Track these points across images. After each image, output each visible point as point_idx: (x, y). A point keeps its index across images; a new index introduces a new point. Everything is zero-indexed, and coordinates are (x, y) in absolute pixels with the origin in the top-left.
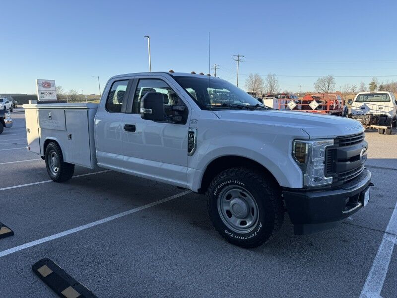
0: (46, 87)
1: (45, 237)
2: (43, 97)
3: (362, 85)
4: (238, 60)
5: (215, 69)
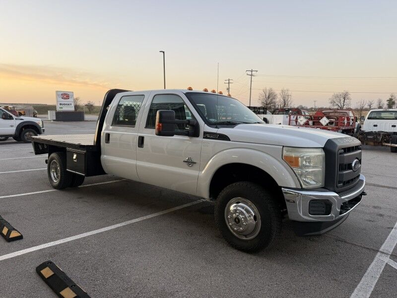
0: (65, 99)
1: (50, 241)
2: (62, 108)
3: (380, 102)
4: (252, 75)
5: (229, 83)
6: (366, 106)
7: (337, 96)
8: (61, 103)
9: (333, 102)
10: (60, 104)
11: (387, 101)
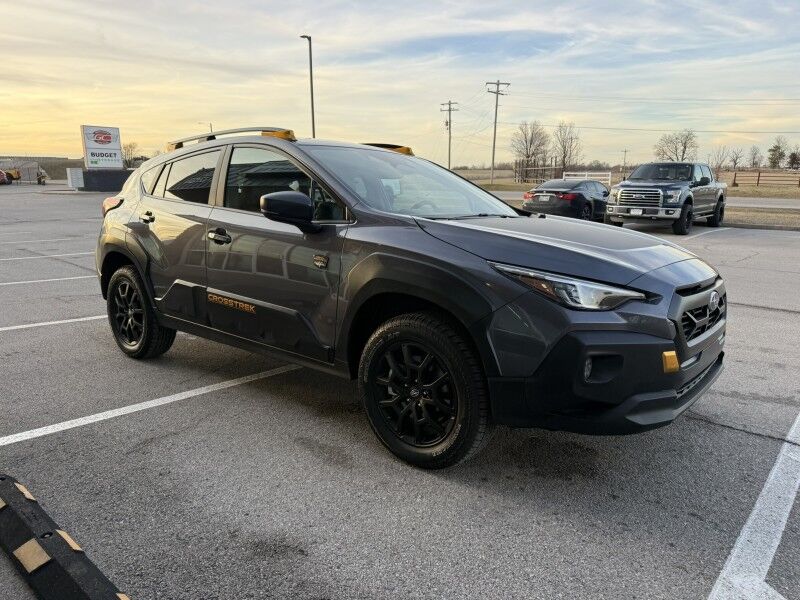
0: (102, 142)
2: (96, 163)
3: (754, 151)
4: (497, 93)
5: (450, 110)
7: (669, 141)
8: (95, 151)
9: (661, 153)
11: (770, 150)
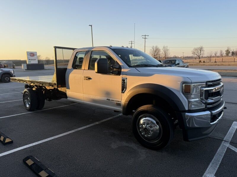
0: (32, 56)
1: (30, 144)
2: (30, 62)
3: (221, 52)
4: (145, 38)
5: (132, 43)
6: (213, 55)
7: (196, 49)
9: (194, 53)
10: (29, 60)
11: (226, 51)
